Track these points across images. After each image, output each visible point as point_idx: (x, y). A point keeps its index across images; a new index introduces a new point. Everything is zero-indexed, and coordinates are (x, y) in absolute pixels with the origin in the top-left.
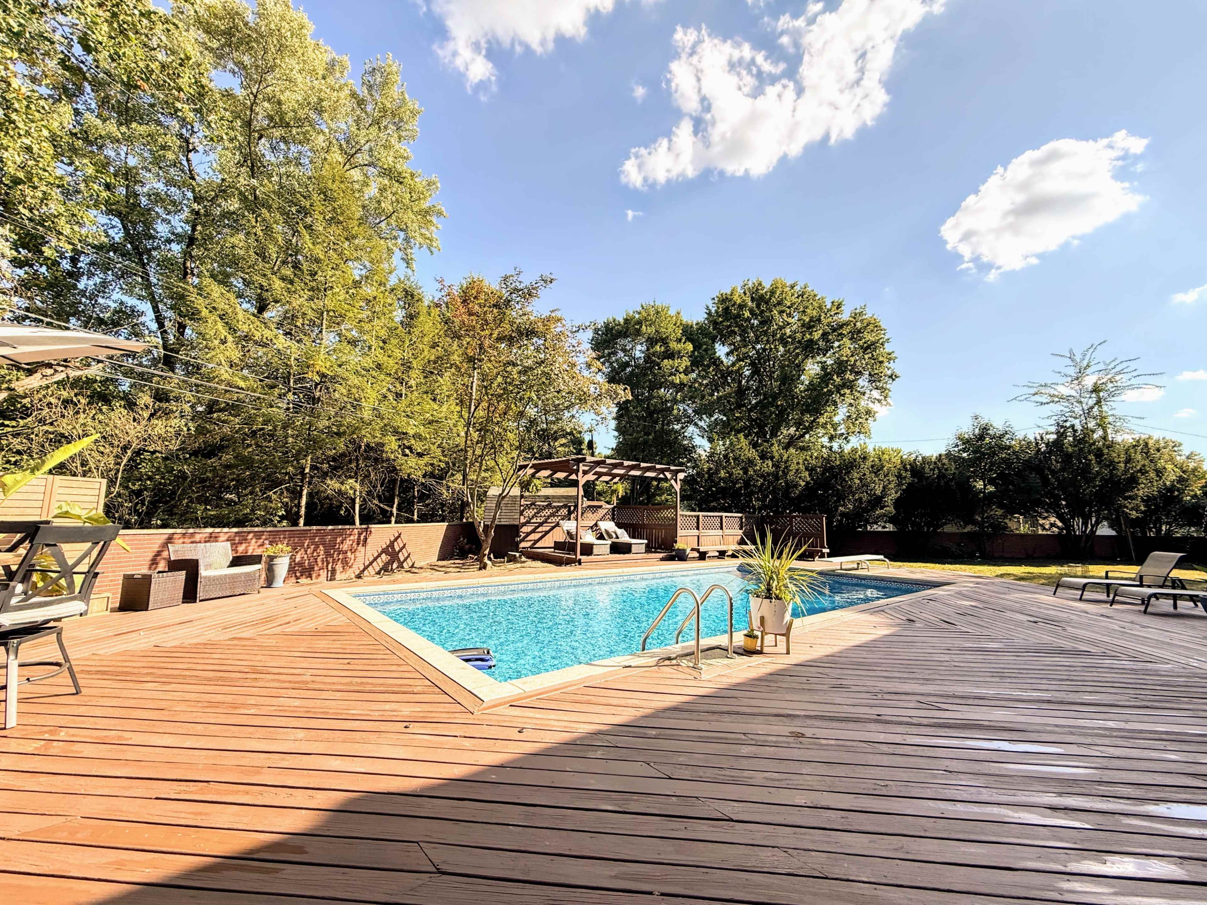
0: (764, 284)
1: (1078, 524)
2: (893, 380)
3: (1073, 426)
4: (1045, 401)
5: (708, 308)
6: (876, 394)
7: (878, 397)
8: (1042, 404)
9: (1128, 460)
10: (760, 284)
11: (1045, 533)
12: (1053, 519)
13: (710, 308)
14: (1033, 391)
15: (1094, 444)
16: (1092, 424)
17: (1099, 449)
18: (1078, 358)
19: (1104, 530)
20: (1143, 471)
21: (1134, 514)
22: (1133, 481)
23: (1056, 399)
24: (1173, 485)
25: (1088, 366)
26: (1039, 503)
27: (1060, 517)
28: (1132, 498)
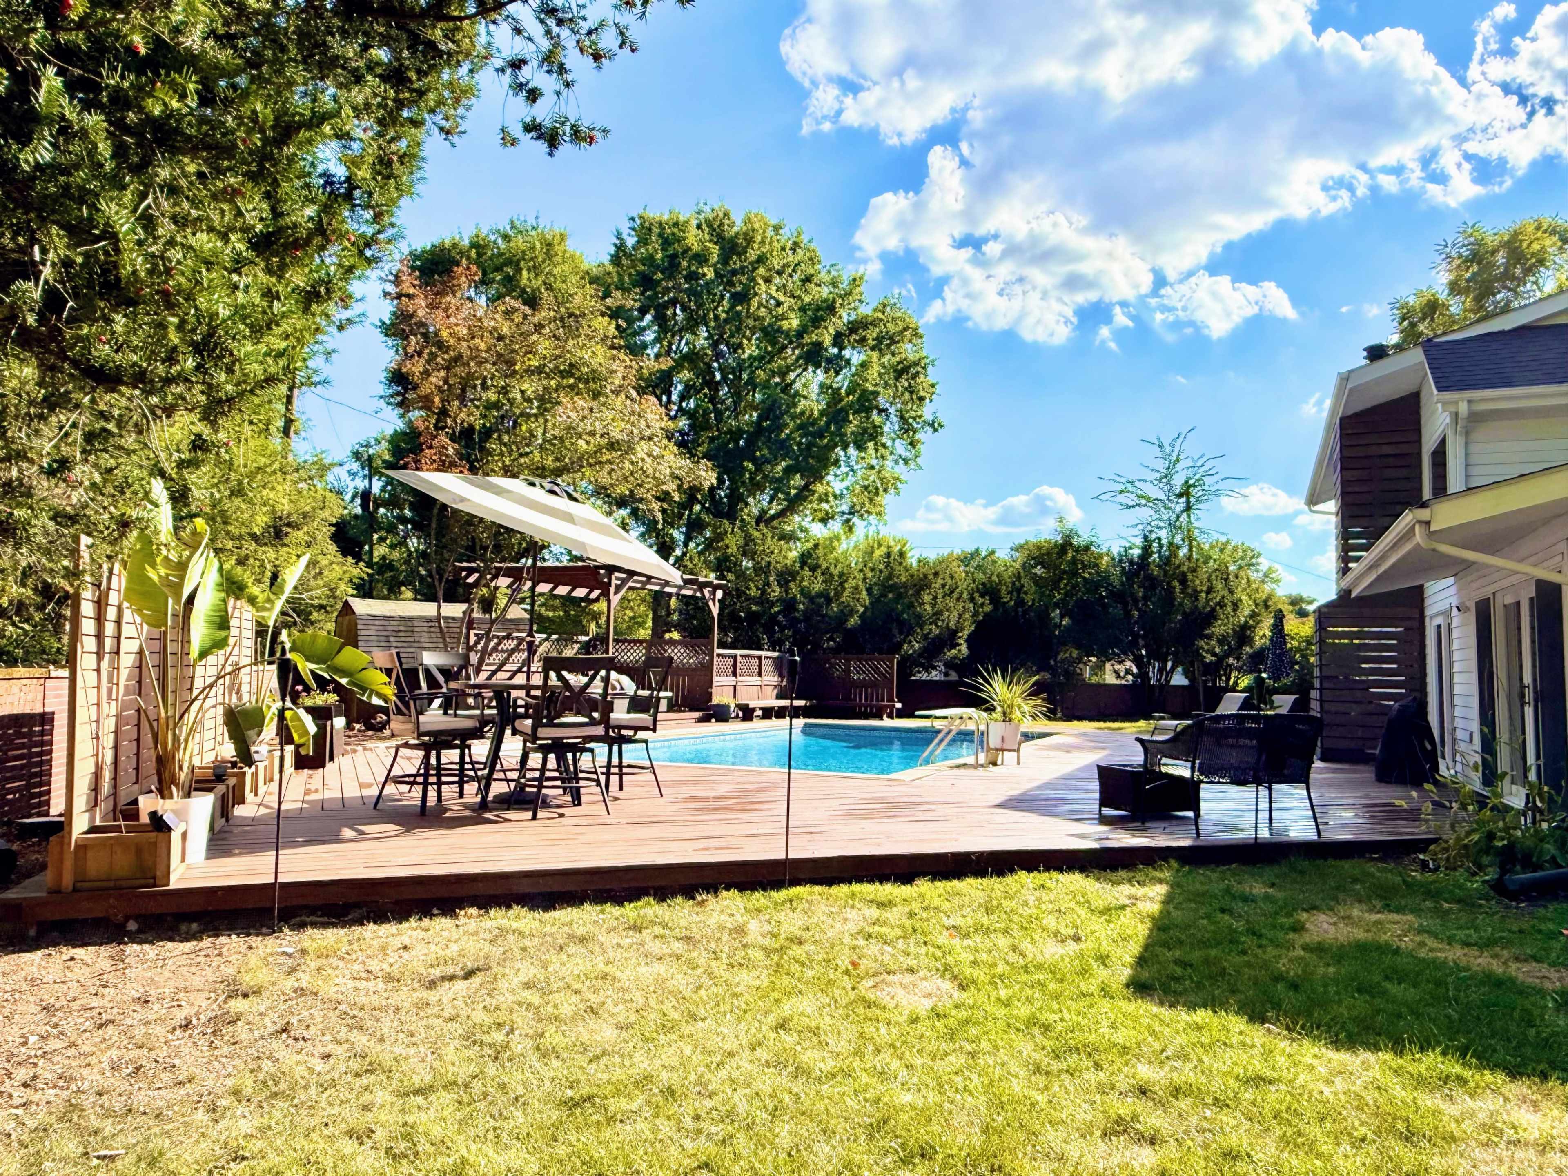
0: (733, 217)
1: (1153, 672)
2: (935, 430)
3: (1159, 539)
4: (1131, 503)
5: (619, 236)
6: (900, 447)
7: (905, 454)
8: (1129, 507)
9: (1209, 591)
10: (726, 214)
11: (1118, 682)
12: (1129, 664)
13: (625, 236)
14: (1122, 487)
15: (1179, 566)
16: (1178, 540)
17: (1184, 574)
18: (1168, 449)
19: (1179, 679)
20: (1221, 604)
21: (1209, 658)
22: (1211, 617)
23: (1143, 502)
24: (1246, 622)
25: (1178, 460)
26: (1117, 643)
27: (1138, 661)
28: (1209, 637)
